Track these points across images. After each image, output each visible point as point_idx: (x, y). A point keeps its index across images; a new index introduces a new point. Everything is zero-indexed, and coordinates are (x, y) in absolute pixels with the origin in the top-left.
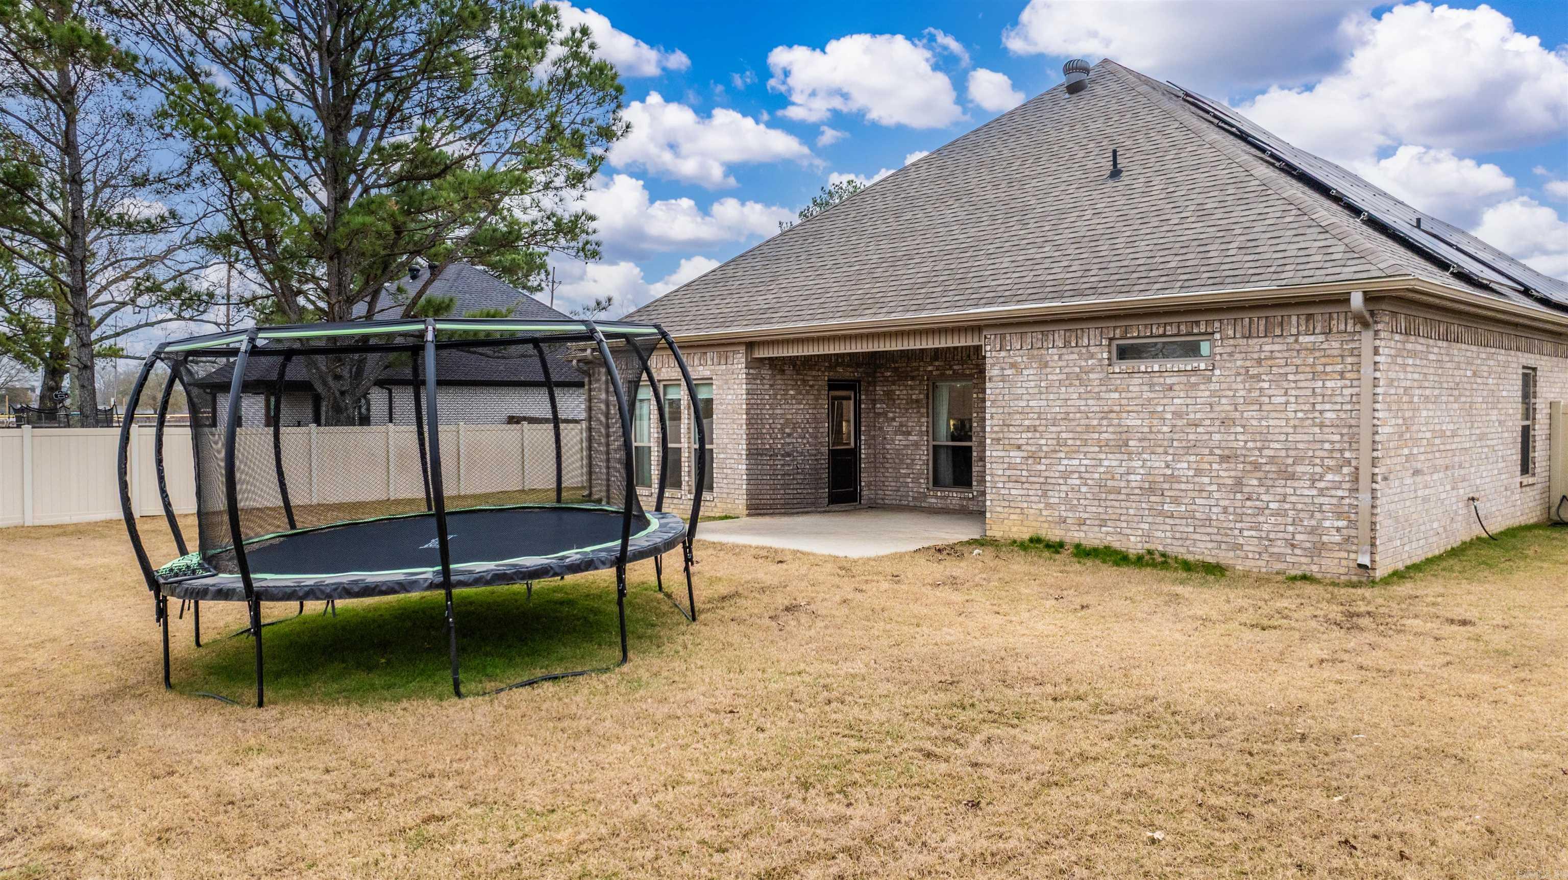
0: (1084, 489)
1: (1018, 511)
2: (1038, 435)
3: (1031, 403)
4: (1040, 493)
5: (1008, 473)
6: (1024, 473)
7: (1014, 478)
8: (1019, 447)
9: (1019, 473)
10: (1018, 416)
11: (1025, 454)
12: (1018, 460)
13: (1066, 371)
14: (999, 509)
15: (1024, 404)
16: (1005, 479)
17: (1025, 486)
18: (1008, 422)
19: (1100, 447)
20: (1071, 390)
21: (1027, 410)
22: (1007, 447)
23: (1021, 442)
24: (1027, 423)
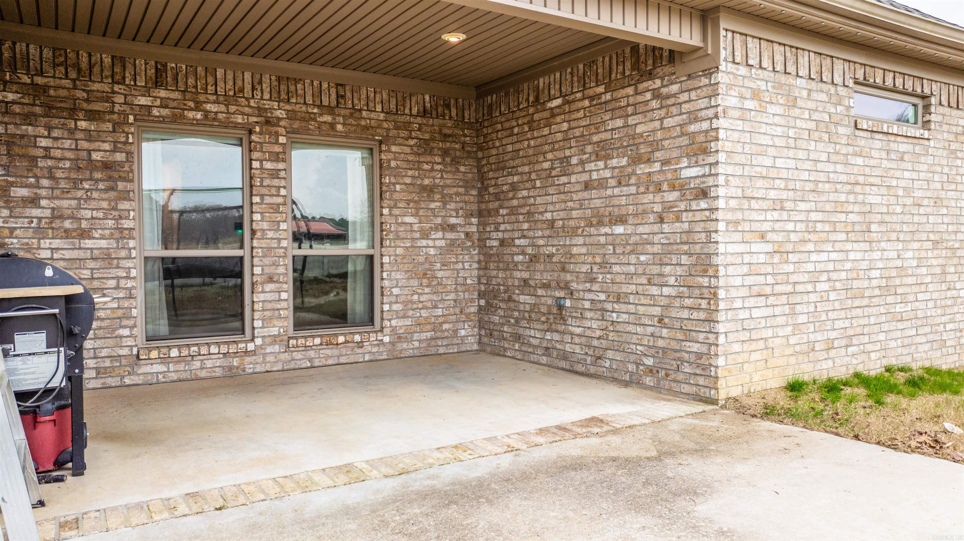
0: (833, 296)
1: (761, 344)
2: (785, 216)
3: (780, 163)
4: (787, 309)
5: (749, 280)
6: (770, 280)
7: (755, 290)
8: (763, 236)
9: (761, 279)
10: (760, 183)
11: (769, 248)
12: (762, 258)
13: (815, 116)
14: (736, 347)
15: (768, 162)
16: (744, 292)
17: (771, 300)
18: (748, 193)
19: (847, 233)
20: (820, 146)
21: (773, 173)
22: (748, 236)
23: (766, 226)
24: (772, 194)
